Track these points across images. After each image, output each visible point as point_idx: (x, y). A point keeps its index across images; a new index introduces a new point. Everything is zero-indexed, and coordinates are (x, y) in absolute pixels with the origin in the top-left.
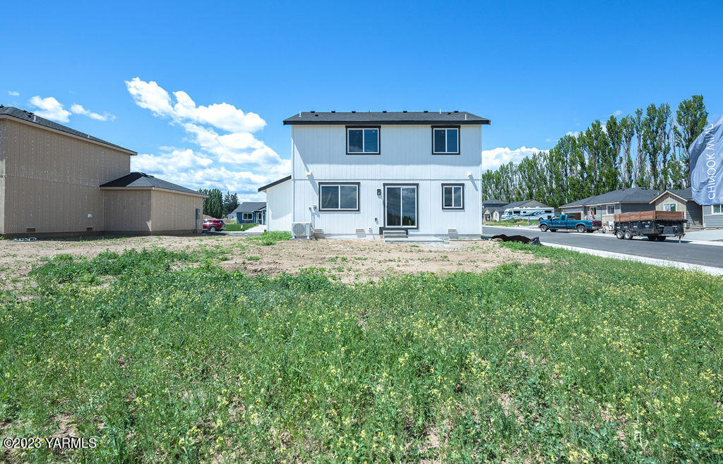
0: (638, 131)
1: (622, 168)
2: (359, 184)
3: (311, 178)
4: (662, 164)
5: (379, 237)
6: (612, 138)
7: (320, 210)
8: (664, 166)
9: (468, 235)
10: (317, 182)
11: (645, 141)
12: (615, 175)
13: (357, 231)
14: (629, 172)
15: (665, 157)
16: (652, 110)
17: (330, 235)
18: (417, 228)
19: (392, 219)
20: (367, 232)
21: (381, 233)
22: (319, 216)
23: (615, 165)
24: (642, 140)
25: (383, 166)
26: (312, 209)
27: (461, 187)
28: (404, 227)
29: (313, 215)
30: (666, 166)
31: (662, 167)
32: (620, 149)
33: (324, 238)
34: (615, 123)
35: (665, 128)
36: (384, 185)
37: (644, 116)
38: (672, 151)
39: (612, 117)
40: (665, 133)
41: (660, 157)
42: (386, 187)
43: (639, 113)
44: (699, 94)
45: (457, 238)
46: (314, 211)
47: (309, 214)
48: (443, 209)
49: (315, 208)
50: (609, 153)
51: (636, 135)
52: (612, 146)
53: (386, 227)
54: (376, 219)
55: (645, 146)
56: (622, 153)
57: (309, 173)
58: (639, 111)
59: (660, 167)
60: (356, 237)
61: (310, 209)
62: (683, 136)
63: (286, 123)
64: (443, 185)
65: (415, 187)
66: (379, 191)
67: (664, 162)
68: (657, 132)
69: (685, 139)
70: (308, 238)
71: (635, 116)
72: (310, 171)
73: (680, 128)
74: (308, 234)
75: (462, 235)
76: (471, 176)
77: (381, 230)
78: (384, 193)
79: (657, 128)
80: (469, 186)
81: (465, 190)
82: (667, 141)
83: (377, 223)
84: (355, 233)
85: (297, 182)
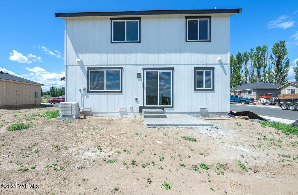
0: (251, 58)
1: (243, 75)
2: (122, 68)
3: (81, 63)
4: (263, 72)
5: (139, 114)
6: (238, 62)
7: (88, 92)
8: (264, 73)
9: (217, 113)
10: (86, 67)
11: (255, 62)
12: (239, 77)
13: (120, 109)
14: (246, 76)
15: (264, 69)
16: (258, 49)
17: (97, 113)
18: (172, 107)
19: (151, 99)
20: (128, 110)
21: (141, 111)
22: (88, 97)
23: (239, 73)
24: (253, 62)
25: (142, 55)
26: (82, 90)
27: (212, 70)
28: (161, 106)
29: (83, 96)
30: (265, 73)
31: (263, 74)
32: (242, 66)
33: (92, 116)
34: (240, 55)
35: (265, 56)
36: (144, 69)
37: (255, 52)
38: (268, 67)
39: (239, 53)
40: (265, 59)
41: (262, 69)
42: (145, 71)
43: (252, 50)
44: (283, 40)
45: (208, 116)
46: (83, 92)
47: (79, 94)
48: (195, 90)
49: (84, 90)
50: (237, 68)
51: (250, 60)
52: (238, 65)
53: (145, 106)
54: (136, 99)
55: (255, 64)
56: (243, 68)
57: (79, 60)
58: (252, 49)
59: (262, 74)
60: (119, 115)
61: (80, 90)
62: (275, 59)
63: (57, 15)
64: (195, 69)
65: (171, 71)
66: (139, 74)
67: (264, 71)
68: (260, 58)
69: (275, 61)
70: (74, 117)
71: (250, 51)
72: (81, 58)
73: (274, 56)
74: (74, 113)
75: (212, 113)
76: (220, 61)
77: (141, 108)
78: (144, 77)
79: (261, 56)
80: (218, 69)
81: (215, 73)
82: (265, 62)
83: (138, 103)
84: (118, 111)
85: (69, 67)
